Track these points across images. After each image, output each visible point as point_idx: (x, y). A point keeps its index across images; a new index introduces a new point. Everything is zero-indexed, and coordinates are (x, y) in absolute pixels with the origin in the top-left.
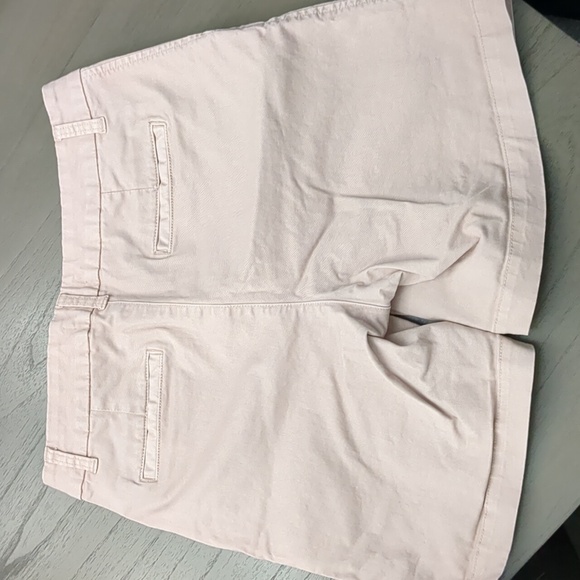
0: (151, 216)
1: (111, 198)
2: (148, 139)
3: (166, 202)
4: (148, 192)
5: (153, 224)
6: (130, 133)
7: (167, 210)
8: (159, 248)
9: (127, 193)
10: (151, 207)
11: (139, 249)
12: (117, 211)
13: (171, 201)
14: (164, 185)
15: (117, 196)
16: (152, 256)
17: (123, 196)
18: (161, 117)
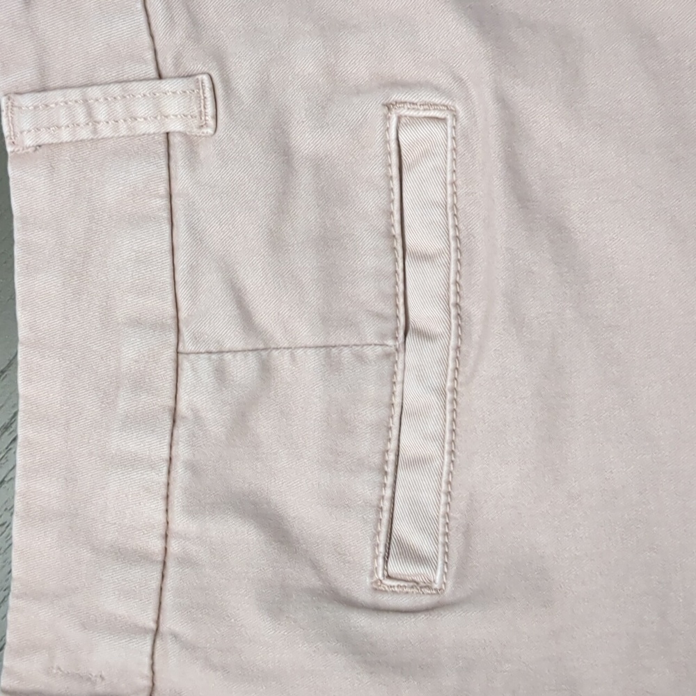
0: (367, 446)
1: (221, 373)
2: (375, 168)
3: (434, 399)
4: (360, 358)
5: (375, 477)
6: (305, 140)
7: (433, 426)
8: (395, 567)
9: (281, 360)
10: (370, 414)
11: (316, 567)
12: (241, 419)
13: (452, 397)
14: (424, 335)
15: (242, 369)
16: (364, 595)
17: (266, 369)
18: (437, 89)
